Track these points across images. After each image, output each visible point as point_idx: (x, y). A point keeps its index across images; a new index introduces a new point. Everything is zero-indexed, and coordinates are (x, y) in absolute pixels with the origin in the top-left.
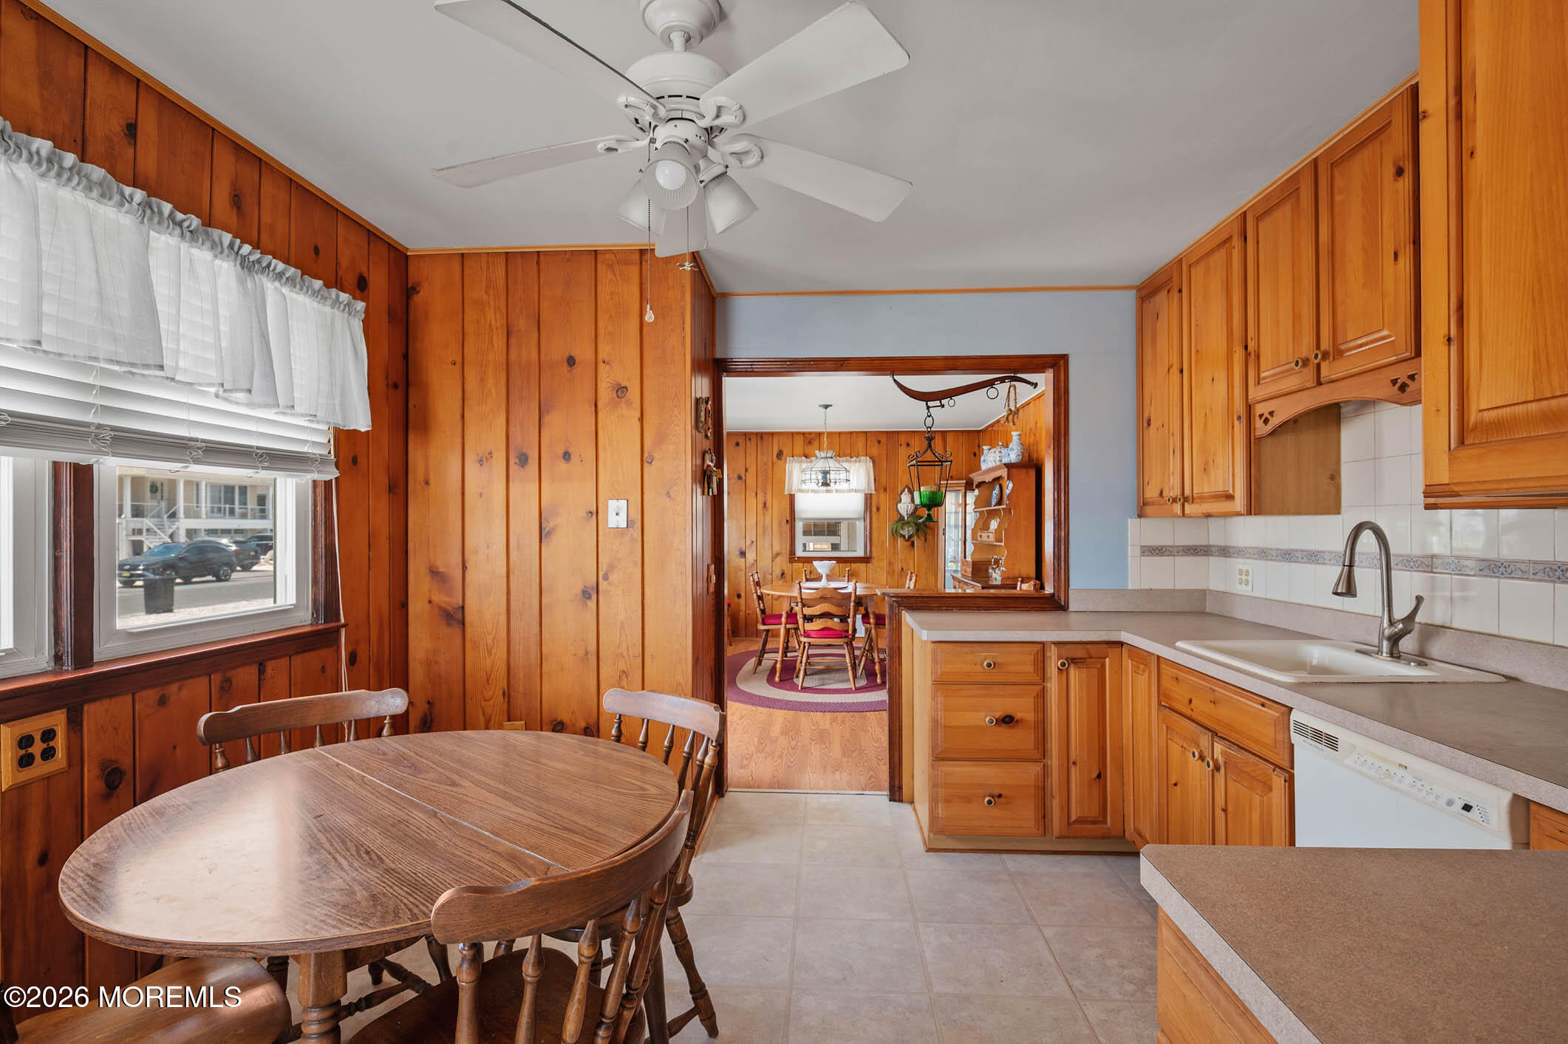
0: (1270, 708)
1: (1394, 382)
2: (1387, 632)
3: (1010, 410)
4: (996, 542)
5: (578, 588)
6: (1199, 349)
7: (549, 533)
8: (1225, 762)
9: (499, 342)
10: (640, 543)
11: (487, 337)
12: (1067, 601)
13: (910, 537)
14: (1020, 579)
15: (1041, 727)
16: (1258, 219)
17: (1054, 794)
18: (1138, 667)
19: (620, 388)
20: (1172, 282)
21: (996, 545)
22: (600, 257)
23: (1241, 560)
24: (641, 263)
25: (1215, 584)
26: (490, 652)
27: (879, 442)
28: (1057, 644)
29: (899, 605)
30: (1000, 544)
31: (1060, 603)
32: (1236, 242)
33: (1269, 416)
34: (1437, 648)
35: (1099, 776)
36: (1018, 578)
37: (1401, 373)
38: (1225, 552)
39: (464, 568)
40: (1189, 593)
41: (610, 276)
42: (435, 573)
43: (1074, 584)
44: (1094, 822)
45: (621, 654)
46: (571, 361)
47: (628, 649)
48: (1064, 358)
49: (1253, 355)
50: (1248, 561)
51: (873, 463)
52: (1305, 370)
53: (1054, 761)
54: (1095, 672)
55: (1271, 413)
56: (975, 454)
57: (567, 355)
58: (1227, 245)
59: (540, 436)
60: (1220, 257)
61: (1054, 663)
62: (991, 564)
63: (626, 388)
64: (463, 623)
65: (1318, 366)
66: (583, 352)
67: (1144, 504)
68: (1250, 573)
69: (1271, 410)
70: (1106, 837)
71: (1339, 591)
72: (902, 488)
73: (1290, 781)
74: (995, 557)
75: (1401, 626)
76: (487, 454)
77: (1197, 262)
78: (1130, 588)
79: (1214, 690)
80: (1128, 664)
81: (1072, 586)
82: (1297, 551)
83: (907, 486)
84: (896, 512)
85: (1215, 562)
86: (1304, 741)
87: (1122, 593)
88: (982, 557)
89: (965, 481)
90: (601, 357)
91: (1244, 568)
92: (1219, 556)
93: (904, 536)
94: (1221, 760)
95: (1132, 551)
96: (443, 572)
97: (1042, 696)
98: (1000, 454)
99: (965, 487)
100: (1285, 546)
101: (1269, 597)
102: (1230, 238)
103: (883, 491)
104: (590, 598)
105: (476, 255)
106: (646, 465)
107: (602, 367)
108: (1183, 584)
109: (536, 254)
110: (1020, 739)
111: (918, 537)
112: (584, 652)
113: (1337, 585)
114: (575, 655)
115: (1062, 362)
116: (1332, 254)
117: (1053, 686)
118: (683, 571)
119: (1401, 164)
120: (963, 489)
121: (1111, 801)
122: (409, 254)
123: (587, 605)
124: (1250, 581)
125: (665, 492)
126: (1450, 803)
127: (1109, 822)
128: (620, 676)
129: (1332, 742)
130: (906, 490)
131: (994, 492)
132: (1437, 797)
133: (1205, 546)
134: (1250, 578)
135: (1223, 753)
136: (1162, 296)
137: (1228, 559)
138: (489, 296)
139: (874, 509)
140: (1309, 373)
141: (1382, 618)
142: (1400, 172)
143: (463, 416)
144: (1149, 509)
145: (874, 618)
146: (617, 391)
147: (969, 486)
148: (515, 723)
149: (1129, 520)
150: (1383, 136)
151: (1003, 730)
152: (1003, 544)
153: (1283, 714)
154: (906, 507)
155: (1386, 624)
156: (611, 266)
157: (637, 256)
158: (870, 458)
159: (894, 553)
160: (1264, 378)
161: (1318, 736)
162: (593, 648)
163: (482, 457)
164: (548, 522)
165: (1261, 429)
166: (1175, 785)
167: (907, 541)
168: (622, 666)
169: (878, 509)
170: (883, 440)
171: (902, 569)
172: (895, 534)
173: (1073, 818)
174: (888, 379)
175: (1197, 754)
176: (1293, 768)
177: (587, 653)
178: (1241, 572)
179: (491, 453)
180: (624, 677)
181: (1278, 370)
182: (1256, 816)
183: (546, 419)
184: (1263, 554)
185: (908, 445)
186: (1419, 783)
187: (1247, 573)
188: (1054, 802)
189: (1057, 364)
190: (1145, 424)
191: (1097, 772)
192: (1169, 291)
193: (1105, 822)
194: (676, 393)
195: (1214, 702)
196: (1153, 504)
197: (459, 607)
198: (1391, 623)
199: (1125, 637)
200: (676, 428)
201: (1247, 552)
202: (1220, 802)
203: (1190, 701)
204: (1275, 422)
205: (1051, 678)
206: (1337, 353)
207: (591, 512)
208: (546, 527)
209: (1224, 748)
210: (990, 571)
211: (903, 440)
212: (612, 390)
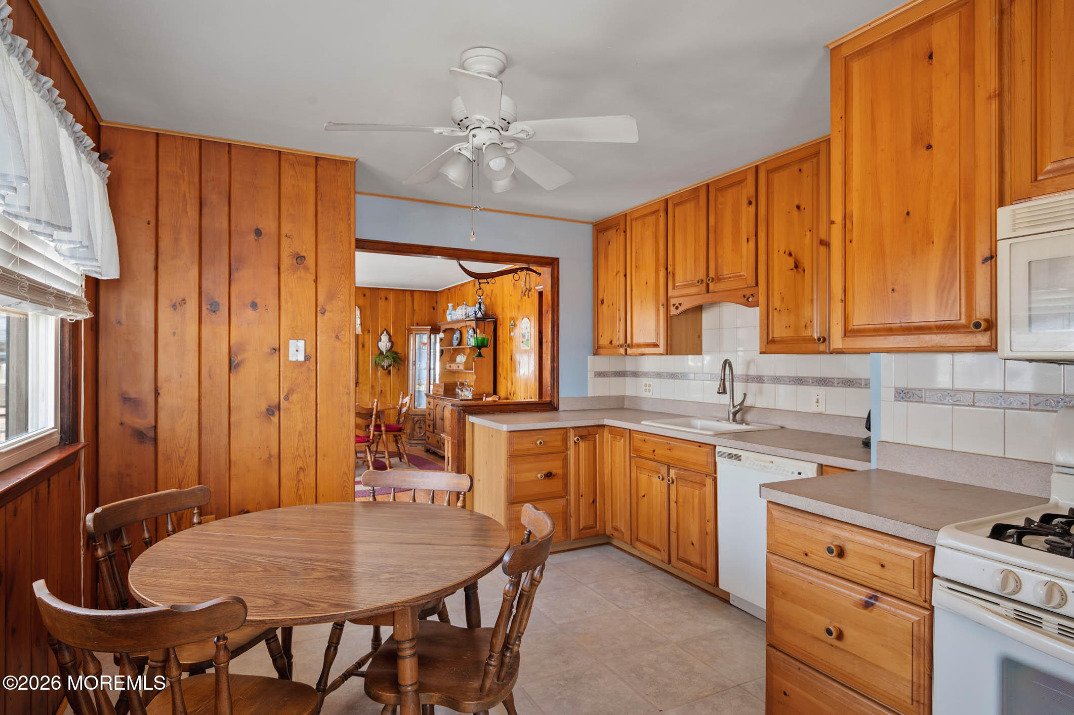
0: (705, 447)
1: (744, 296)
2: (732, 411)
3: (527, 288)
4: (465, 370)
5: (263, 407)
6: (637, 265)
7: (238, 365)
8: (676, 478)
9: (193, 212)
10: (315, 371)
11: (181, 205)
12: (558, 405)
13: (388, 367)
14: (485, 395)
15: (565, 477)
16: (675, 205)
17: (572, 515)
18: (616, 438)
19: (299, 257)
20: (619, 225)
21: (466, 372)
22: (283, 157)
23: (646, 379)
24: (316, 167)
25: (629, 392)
26: (182, 463)
27: (364, 295)
28: (573, 428)
29: (465, 411)
30: (471, 371)
31: (554, 407)
32: (662, 214)
33: (679, 306)
34: (749, 417)
35: (593, 501)
36: (483, 394)
37: (748, 293)
38: (635, 374)
39: (157, 393)
40: (617, 397)
41: (291, 172)
42: (126, 399)
43: (561, 395)
44: (591, 528)
45: (299, 455)
46: (258, 233)
47: (305, 451)
48: (557, 259)
49: (671, 273)
50: (649, 379)
51: (360, 311)
52: (701, 286)
53: (572, 497)
54: (591, 442)
55: (680, 304)
56: (434, 308)
57: (255, 227)
58: (657, 213)
59: (230, 288)
60: (652, 219)
61: (572, 438)
62: (457, 386)
63: (304, 257)
64: (155, 440)
65: (708, 285)
66: (268, 225)
67: (598, 347)
68: (652, 386)
69: (680, 302)
70: (597, 535)
71: (720, 391)
72: (382, 331)
73: (715, 480)
74: (460, 380)
75: (739, 407)
76: (181, 300)
77: (636, 219)
78: (589, 396)
79: (670, 443)
80: (607, 436)
81: (561, 396)
82: (678, 373)
83: (385, 329)
84: (377, 349)
85: (629, 380)
86: (724, 460)
87: (585, 399)
88: (450, 380)
89: (430, 327)
90: (283, 233)
91: (648, 383)
92: (632, 377)
93: (383, 367)
94: (674, 478)
95: (590, 375)
96: (135, 398)
97: (565, 460)
98: (465, 310)
99: (430, 331)
100: (672, 371)
101: (663, 397)
102: (658, 211)
103: (367, 332)
104: (273, 414)
105: (173, 138)
106: (319, 315)
107: (284, 241)
108: (614, 393)
109: (227, 145)
110: (555, 485)
111: (394, 366)
112: (268, 456)
113: (719, 388)
114: (261, 458)
115: (556, 262)
116: (716, 232)
117: (571, 453)
118: (348, 391)
119: (751, 200)
120: (429, 332)
121: (599, 515)
122: (101, 124)
123: (270, 419)
124: (652, 390)
125: (334, 335)
126: (793, 473)
127: (598, 526)
128: (298, 471)
129: (738, 458)
130: (385, 332)
131: (455, 336)
132: (788, 472)
133: (624, 372)
134: (651, 388)
135: (675, 474)
136: (612, 232)
137: (637, 378)
138: (184, 172)
139: (360, 346)
140: (704, 287)
141: (730, 405)
142: (750, 203)
143: (156, 268)
144: (601, 351)
145: (384, 427)
146: (297, 259)
147: (435, 330)
148: (206, 517)
149: (589, 357)
150: (743, 184)
151: (548, 482)
152: (473, 371)
153: (711, 449)
154: (385, 345)
155: (731, 407)
156: (292, 165)
157: (314, 161)
158: (358, 307)
159: (375, 379)
160: (677, 286)
161: (730, 456)
162: (275, 451)
163: (175, 303)
164: (237, 357)
165: (673, 311)
166: (644, 496)
167: (385, 370)
168: (300, 464)
169: (363, 346)
170: (368, 294)
171: (382, 391)
172: (376, 365)
173: (581, 527)
174: (455, 262)
175: (661, 477)
176: (715, 473)
177: (270, 456)
178: (646, 385)
179: (184, 300)
180: (301, 473)
181: (684, 283)
182: (696, 501)
183: (235, 275)
184: (659, 375)
185: (386, 299)
186: (778, 468)
187: (650, 386)
188: (572, 520)
189: (552, 263)
190: (600, 302)
191: (593, 500)
192: (617, 230)
193: (596, 527)
194: (343, 265)
195: (670, 449)
196: (605, 348)
197: (153, 427)
198: (734, 407)
199: (607, 422)
200: (343, 289)
201: (650, 374)
202: (673, 498)
203: (654, 451)
204: (681, 309)
205: (570, 448)
206: (718, 279)
207: (274, 349)
208: (235, 361)
209: (677, 471)
210: (457, 390)
211: (382, 294)
212: (292, 258)
